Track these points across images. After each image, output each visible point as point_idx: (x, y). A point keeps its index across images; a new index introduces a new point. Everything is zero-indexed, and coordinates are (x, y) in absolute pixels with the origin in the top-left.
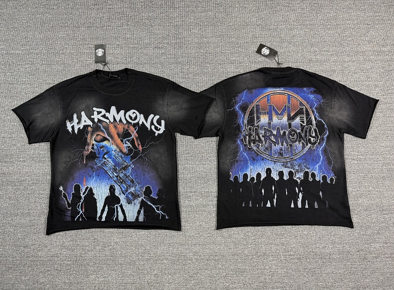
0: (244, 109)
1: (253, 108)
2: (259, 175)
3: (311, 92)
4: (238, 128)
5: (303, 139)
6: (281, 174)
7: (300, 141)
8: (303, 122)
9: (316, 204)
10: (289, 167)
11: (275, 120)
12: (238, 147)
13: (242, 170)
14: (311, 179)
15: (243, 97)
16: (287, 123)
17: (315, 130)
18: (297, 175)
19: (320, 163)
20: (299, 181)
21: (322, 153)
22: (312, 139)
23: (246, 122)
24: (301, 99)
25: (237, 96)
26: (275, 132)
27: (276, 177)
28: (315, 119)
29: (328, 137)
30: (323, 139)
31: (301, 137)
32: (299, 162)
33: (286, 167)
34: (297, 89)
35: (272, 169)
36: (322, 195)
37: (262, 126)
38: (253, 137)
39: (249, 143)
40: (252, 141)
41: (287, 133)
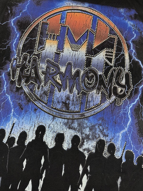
1: (37, 26)
2: (23, 135)
3: (131, 16)
4: (7, 54)
5: (105, 87)
6: (60, 138)
7: (99, 89)
8: (110, 60)
10: (75, 129)
11: (68, 50)
14: (106, 154)
16: (85, 58)
17: (127, 76)
18: (85, 143)
19: (126, 129)
20: (86, 155)
22: (119, 89)
23: (21, 46)
24: (112, 25)
25: (16, 5)
26: (63, 69)
28: (130, 57)
30: (136, 91)
31: (102, 82)
32: (93, 122)
33: (70, 128)
34: (109, 9)
35: (47, 128)
36: (121, 183)
37: (46, 57)
38: (28, 71)
39: (20, 80)
40: (24, 77)
41: (82, 72)
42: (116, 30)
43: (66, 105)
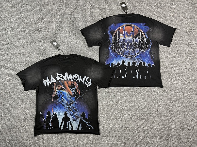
0: (112, 33)
1: (116, 32)
2: (119, 64)
3: (144, 25)
4: (109, 42)
5: (140, 47)
6: (129, 63)
7: (138, 48)
8: (140, 39)
9: (145, 77)
10: (133, 60)
11: (127, 38)
12: (109, 51)
13: (111, 62)
14: (143, 65)
15: (112, 27)
16: (132, 40)
17: (146, 43)
19: (148, 58)
20: (137, 66)
21: (148, 54)
22: (144, 47)
23: (113, 39)
24: (139, 28)
25: (109, 27)
26: (126, 44)
27: (127, 65)
28: (146, 37)
29: (152, 46)
30: (149, 47)
31: (139, 46)
32: (138, 57)
33: (131, 60)
34: (137, 24)
35: (125, 61)
36: (148, 73)
37: (121, 41)
38: (116, 46)
39: (115, 49)
40: (116, 48)
41: (132, 44)
42: (140, 30)
43: (129, 54)
